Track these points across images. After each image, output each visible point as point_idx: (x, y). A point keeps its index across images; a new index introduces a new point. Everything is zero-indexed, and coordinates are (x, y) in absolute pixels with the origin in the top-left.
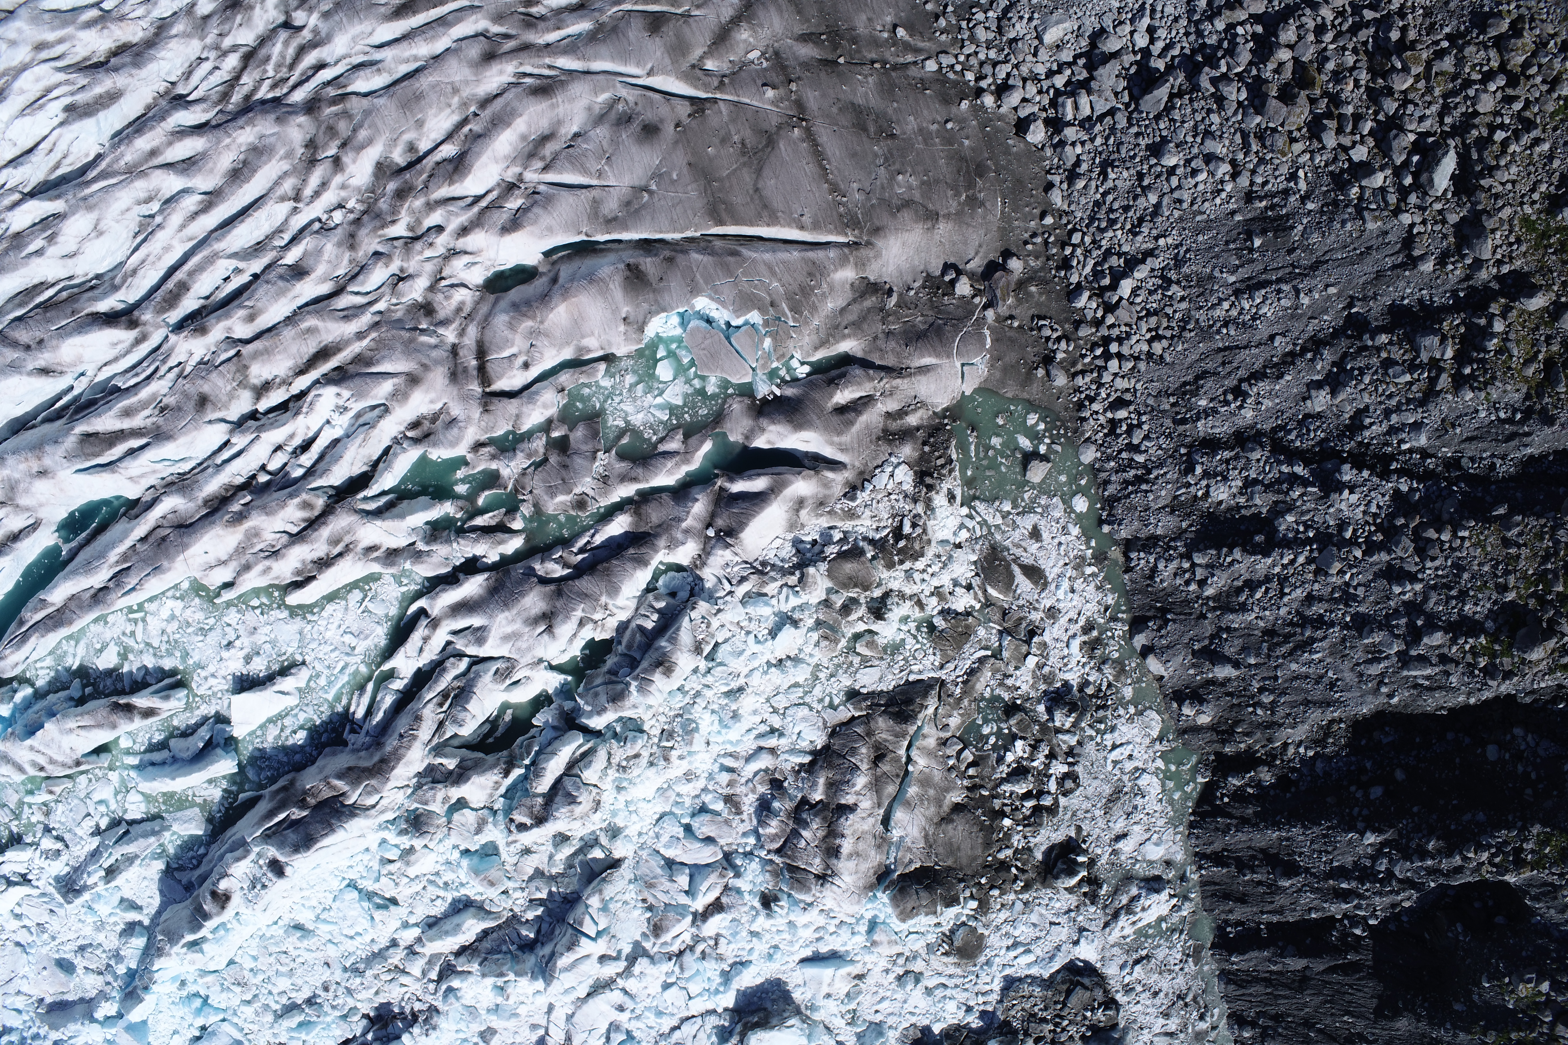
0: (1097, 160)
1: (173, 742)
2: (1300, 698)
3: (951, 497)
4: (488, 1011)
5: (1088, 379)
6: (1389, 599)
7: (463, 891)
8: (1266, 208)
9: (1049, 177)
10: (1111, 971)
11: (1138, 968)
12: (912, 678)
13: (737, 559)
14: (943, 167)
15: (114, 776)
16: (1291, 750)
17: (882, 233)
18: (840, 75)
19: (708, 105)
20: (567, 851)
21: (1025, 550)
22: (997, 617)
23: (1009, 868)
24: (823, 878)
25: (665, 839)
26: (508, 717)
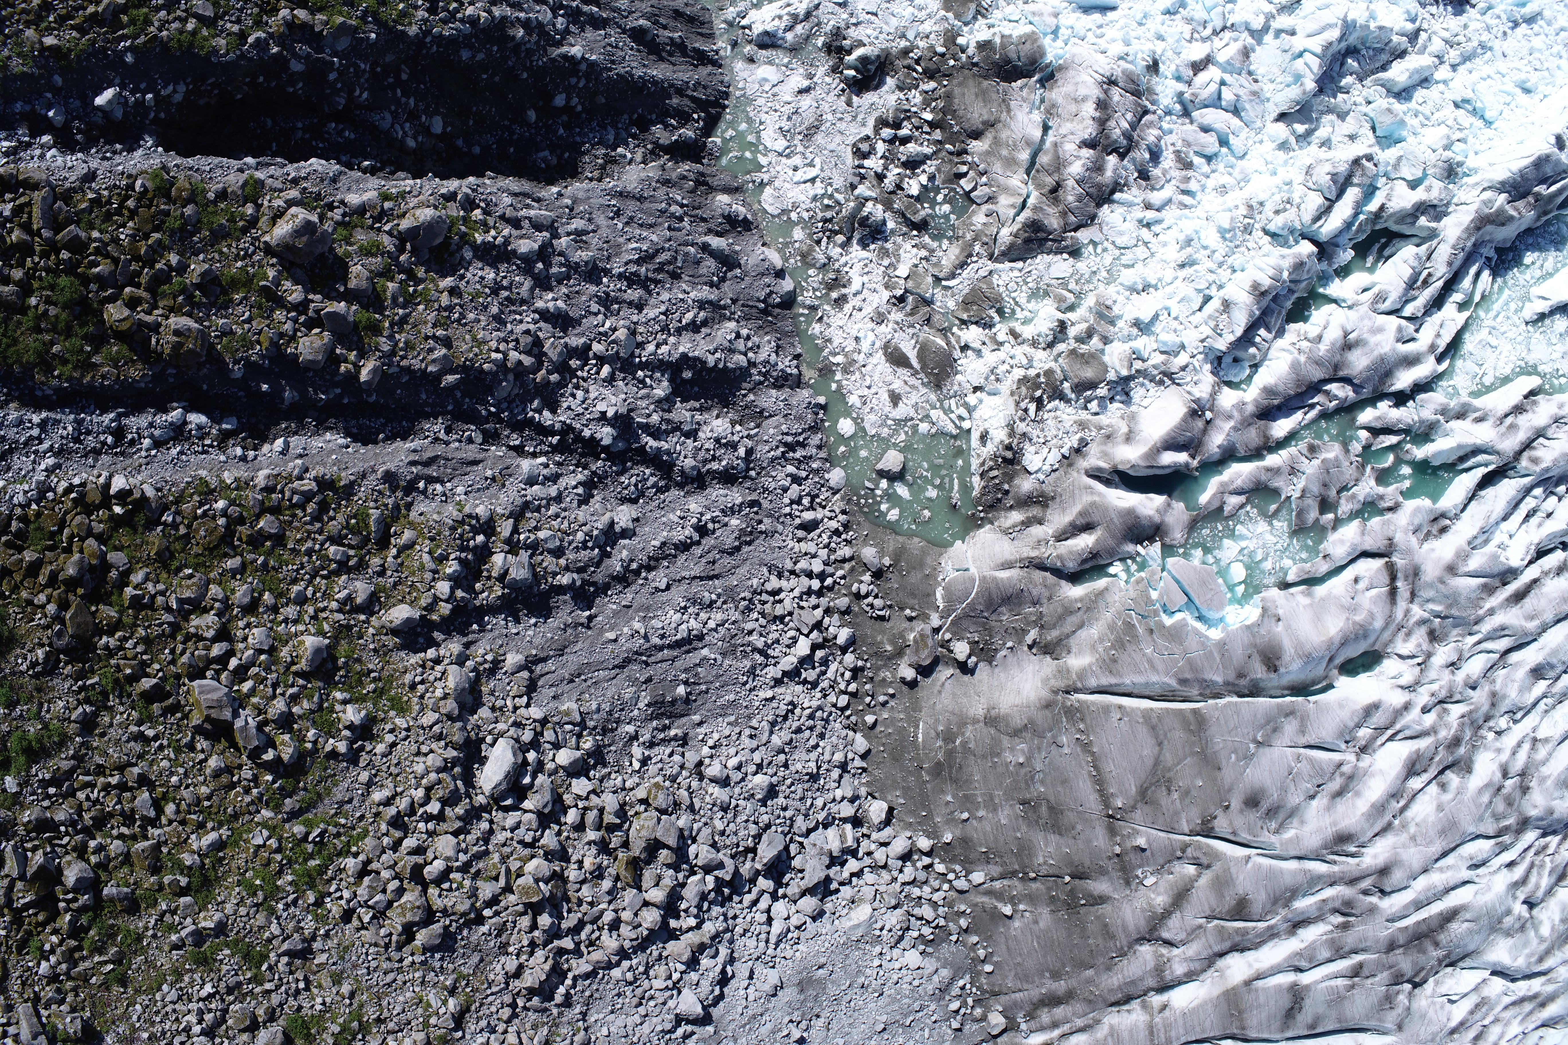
0: (822, 782)
2: (646, 205)
3: (984, 438)
5: (840, 554)
6: (567, 296)
8: (669, 728)
9: (865, 765)
12: (1020, 264)
13: (1188, 388)
14: (976, 772)
16: (639, 157)
17: (1043, 702)
18: (1071, 863)
19: (1198, 828)
20: (1321, 134)
21: (906, 382)
22: (936, 318)
23: (925, 72)
24: (1111, 82)
25: (1241, 136)
26: (1370, 260)
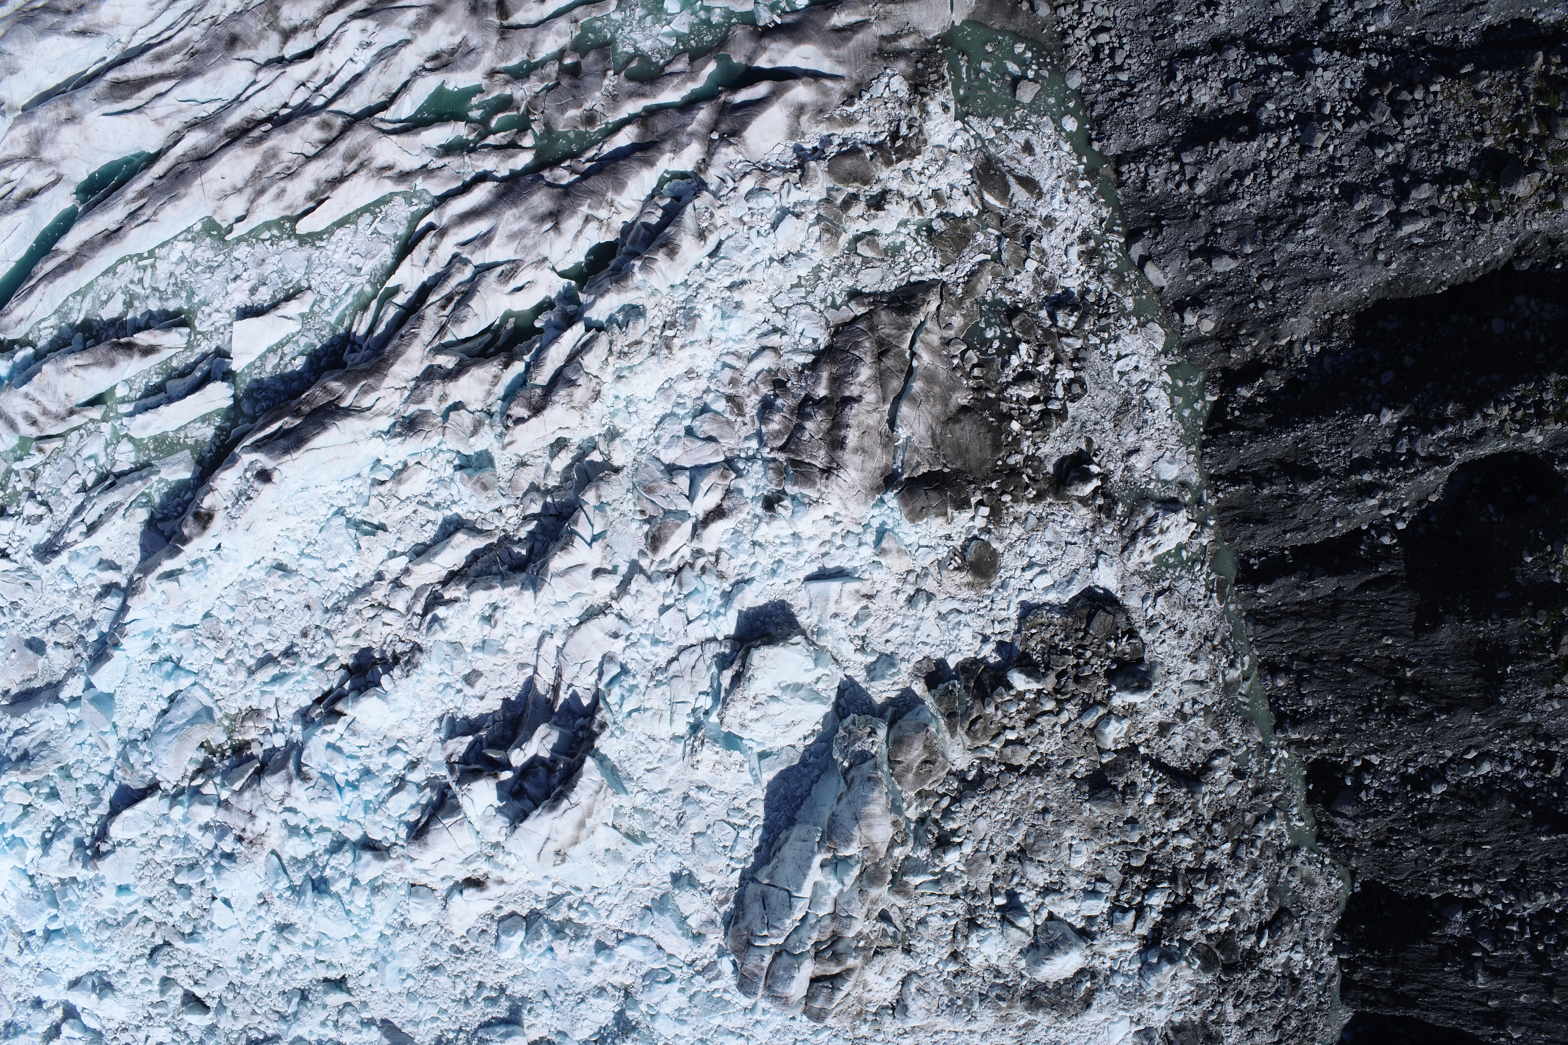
1: (169, 384)
2: (1299, 279)
3: (945, 108)
4: (474, 648)
5: (1070, 10)
6: (1373, 164)
7: (456, 509)
10: (1133, 602)
11: (1160, 600)
12: (913, 279)
13: (740, 157)
15: (106, 428)
16: (1297, 349)
20: (564, 459)
21: (1019, 162)
22: (995, 222)
23: (1020, 474)
24: (827, 472)
25: (664, 440)
26: (510, 325)
